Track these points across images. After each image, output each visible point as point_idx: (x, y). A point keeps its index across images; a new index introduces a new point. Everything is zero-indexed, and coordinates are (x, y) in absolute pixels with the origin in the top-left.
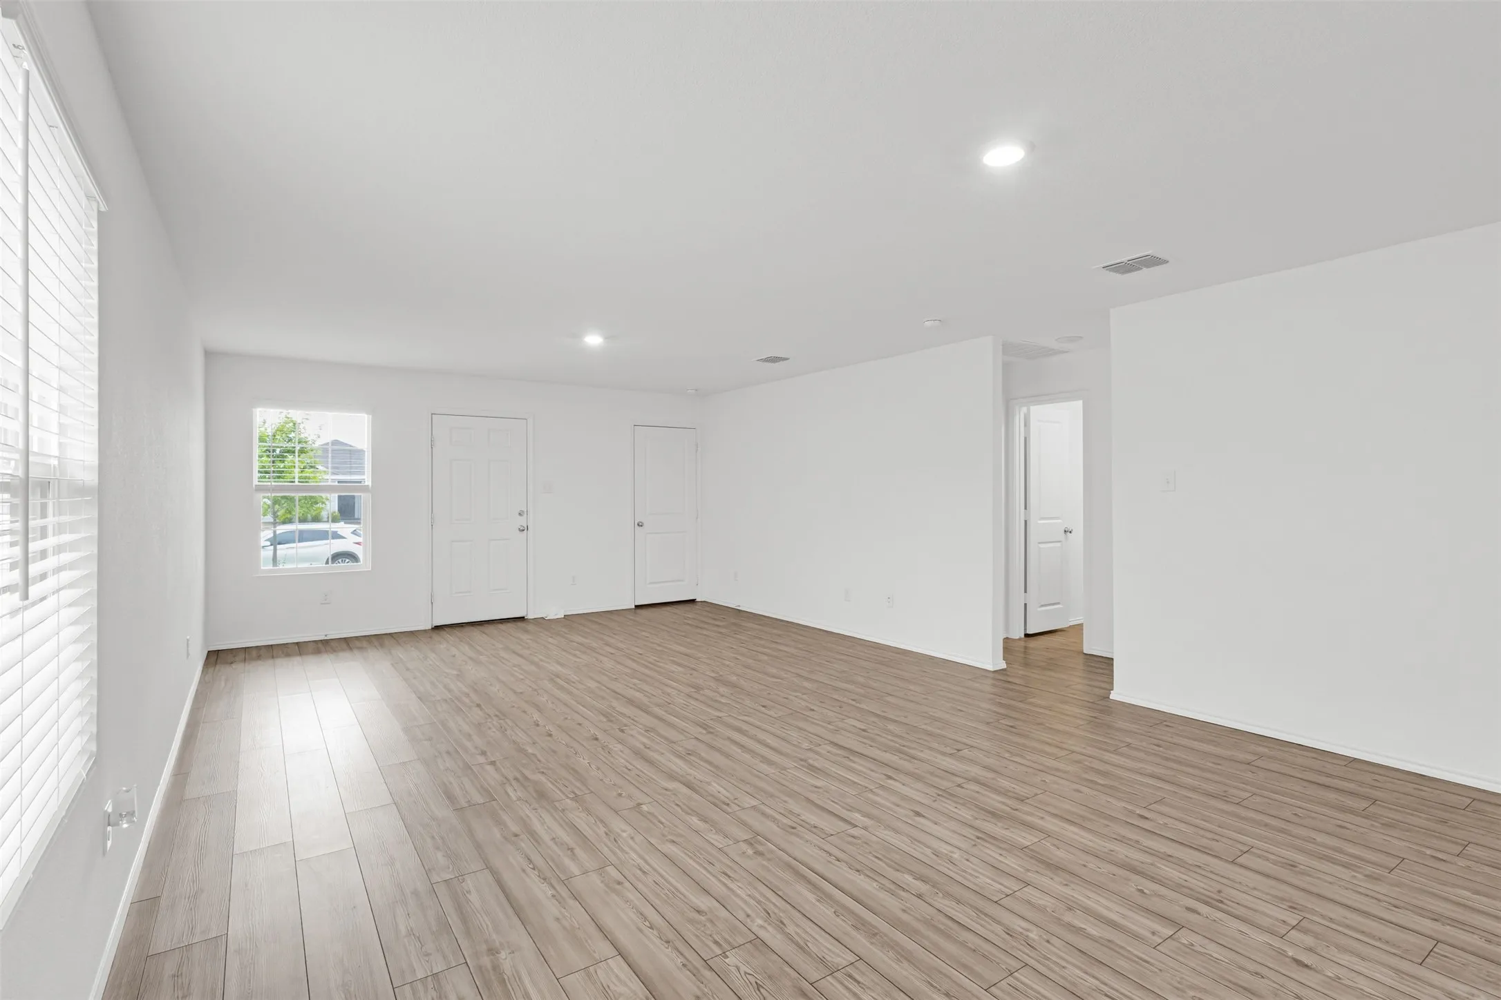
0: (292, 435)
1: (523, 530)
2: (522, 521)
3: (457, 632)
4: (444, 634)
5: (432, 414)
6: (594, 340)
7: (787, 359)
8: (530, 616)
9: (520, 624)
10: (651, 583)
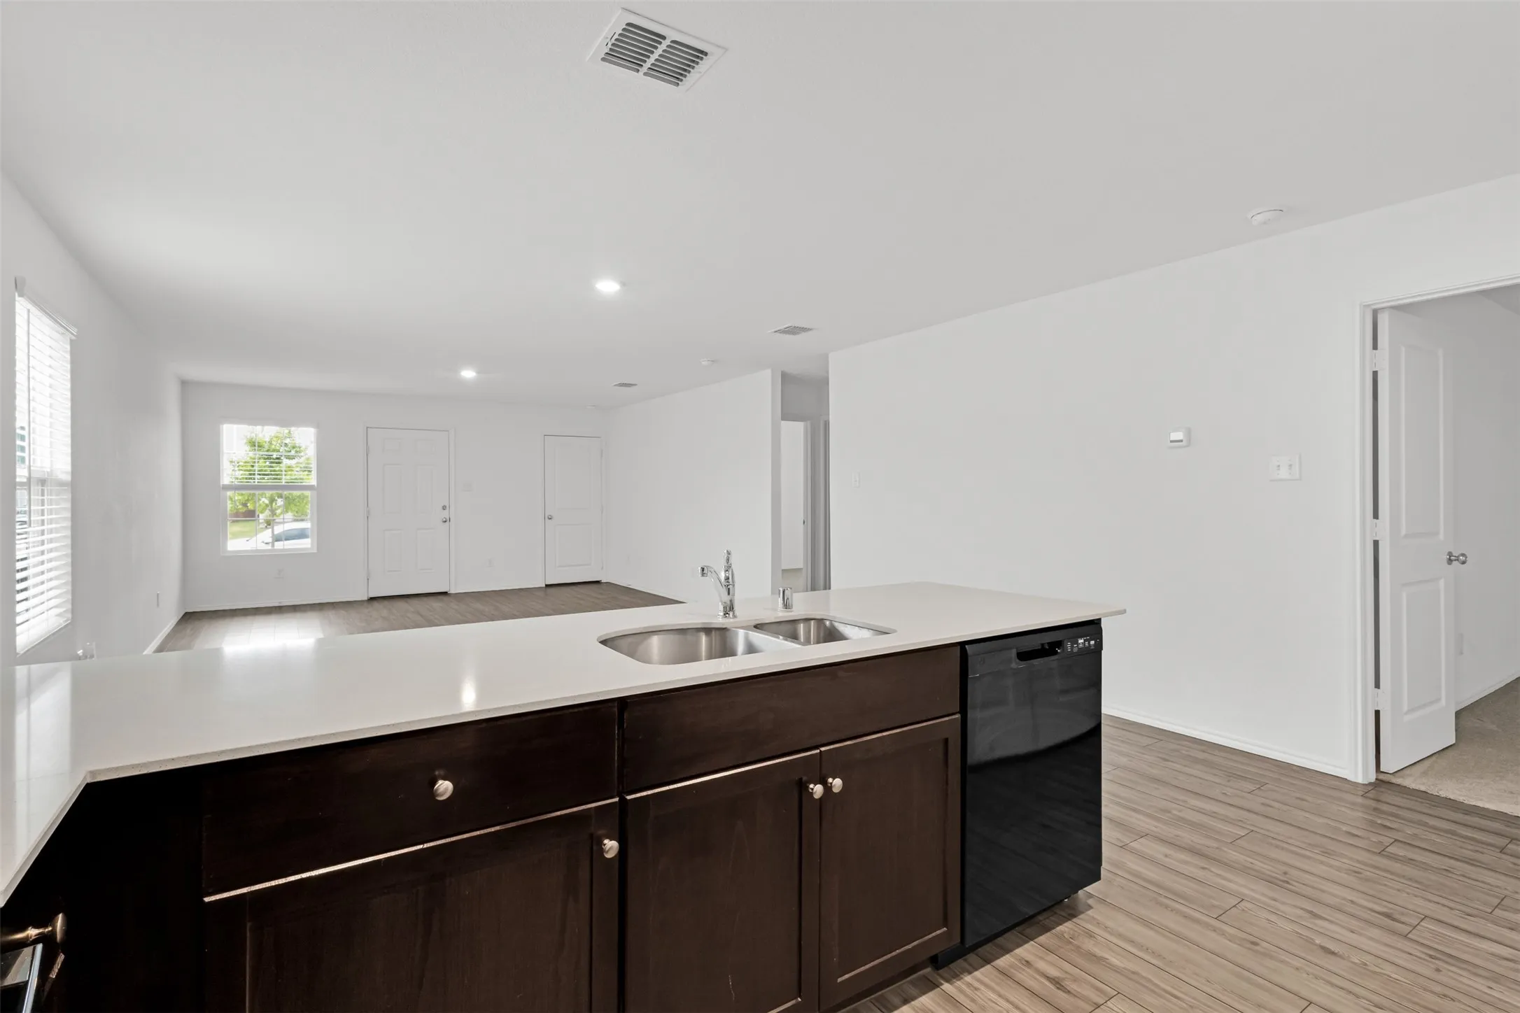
0: (287, 441)
1: (445, 521)
2: (445, 514)
3: (386, 603)
4: (376, 604)
5: (367, 428)
6: (468, 374)
7: (635, 385)
8: (452, 591)
9: (445, 598)
10: (560, 566)
